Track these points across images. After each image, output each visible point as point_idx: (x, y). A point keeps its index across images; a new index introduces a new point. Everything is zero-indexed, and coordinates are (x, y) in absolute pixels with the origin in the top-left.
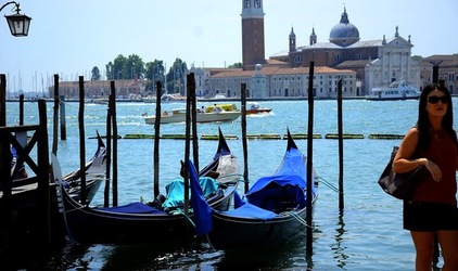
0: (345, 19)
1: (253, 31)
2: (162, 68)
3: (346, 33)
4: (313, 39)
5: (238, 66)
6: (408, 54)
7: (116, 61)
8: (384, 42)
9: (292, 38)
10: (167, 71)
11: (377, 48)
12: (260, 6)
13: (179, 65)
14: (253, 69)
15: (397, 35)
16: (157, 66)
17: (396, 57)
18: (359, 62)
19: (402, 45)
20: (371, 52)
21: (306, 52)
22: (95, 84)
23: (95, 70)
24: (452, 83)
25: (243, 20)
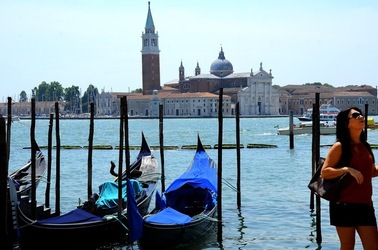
0: (222, 56)
1: (151, 64)
2: (78, 93)
3: (223, 67)
4: (198, 71)
5: (139, 91)
6: (269, 84)
7: (40, 87)
8: (252, 74)
9: (182, 70)
10: (82, 95)
11: (246, 78)
12: (156, 44)
13: (92, 91)
14: (151, 93)
15: (261, 69)
16: (74, 90)
17: (261, 85)
18: (233, 89)
19: (265, 77)
20: (242, 82)
21: (193, 81)
22: (23, 105)
23: (23, 94)
24: (302, 106)
25: (143, 56)
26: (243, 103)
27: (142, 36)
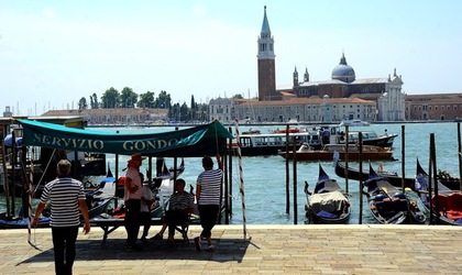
0: (343, 61)
4: (307, 76)
6: (400, 91)
8: (389, 80)
9: (296, 75)
11: (384, 84)
12: (272, 49)
17: (395, 91)
19: (398, 83)
23: (83, 100)
24: (425, 112)
25: (259, 61)
26: (384, 109)
27: (259, 41)
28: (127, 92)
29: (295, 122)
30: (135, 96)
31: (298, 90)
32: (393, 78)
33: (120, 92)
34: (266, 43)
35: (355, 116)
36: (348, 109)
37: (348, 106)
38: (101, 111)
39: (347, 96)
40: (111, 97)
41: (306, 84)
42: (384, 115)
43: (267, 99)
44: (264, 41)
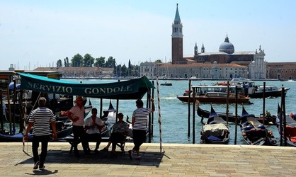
0: (227, 40)
2: (104, 61)
4: (203, 49)
6: (263, 59)
9: (196, 48)
11: (253, 55)
12: (181, 31)
13: (111, 60)
15: (260, 49)
17: (259, 60)
24: (279, 74)
25: (173, 39)
26: (252, 72)
27: (173, 26)
28: (88, 57)
29: (195, 78)
30: (93, 60)
31: (197, 58)
32: (258, 52)
33: (83, 56)
34: (177, 27)
35: (234, 75)
36: (229, 71)
37: (229, 69)
38: (71, 69)
39: (229, 62)
40: (77, 60)
41: (203, 54)
42: (252, 75)
43: (177, 63)
44: (176, 26)
